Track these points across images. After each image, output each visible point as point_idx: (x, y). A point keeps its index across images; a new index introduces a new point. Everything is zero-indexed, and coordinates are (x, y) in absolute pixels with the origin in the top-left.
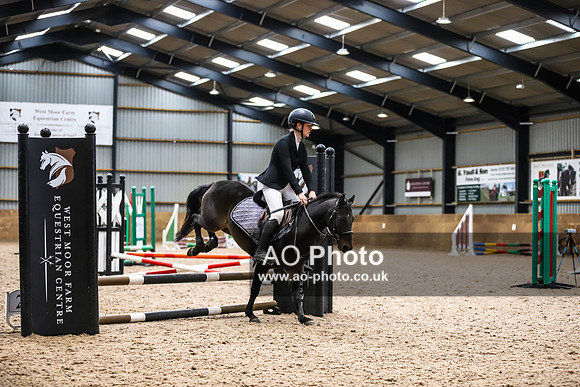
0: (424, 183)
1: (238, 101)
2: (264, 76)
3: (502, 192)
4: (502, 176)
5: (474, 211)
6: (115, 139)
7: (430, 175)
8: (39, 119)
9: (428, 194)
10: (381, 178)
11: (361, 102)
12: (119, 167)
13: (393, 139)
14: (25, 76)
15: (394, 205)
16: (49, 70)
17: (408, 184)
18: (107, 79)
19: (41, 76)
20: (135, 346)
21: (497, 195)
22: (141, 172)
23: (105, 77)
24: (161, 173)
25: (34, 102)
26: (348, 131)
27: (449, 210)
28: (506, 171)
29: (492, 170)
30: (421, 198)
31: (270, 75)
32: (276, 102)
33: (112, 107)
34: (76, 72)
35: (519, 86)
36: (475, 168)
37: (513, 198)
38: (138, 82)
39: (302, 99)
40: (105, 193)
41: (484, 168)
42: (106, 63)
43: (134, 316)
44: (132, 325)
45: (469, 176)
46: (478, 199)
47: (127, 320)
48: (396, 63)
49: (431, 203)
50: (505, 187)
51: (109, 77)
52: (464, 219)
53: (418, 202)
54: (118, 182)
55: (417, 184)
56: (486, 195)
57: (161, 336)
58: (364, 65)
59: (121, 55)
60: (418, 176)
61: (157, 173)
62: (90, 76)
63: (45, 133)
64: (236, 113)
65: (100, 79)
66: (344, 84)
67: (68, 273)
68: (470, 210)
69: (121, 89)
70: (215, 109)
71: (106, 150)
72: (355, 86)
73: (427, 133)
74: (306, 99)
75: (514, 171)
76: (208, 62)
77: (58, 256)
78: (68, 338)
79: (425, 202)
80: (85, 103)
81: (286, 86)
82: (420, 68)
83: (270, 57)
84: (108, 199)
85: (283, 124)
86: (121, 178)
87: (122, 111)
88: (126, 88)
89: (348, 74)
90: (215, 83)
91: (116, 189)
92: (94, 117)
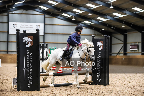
0: (136, 46)
1: (80, 22)
2: (88, 15)
6: (44, 33)
7: (137, 44)
8: (22, 27)
9: (137, 49)
10: (123, 45)
11: (117, 22)
12: (46, 41)
13: (126, 33)
14: (18, 15)
15: (127, 53)
16: (25, 13)
17: (131, 47)
18: (42, 16)
19: (22, 15)
20: (51, 94)
22: (52, 43)
23: (41, 15)
24: (58, 43)
25: (20, 22)
26: (113, 31)
27: (143, 54)
30: (135, 50)
31: (90, 14)
32: (92, 22)
33: (43, 24)
34: (33, 13)
38: (51, 17)
39: (99, 21)
40: (41, 49)
42: (41, 11)
43: (51, 85)
44: (50, 88)
47: (48, 86)
48: (127, 11)
49: (137, 52)
51: (43, 15)
53: (134, 52)
54: (46, 46)
55: (134, 46)
57: (58, 91)
58: (118, 11)
59: (46, 9)
60: (134, 44)
61: (57, 43)
62: (37, 15)
63: (25, 31)
66: (112, 17)
67: (31, 73)
69: (46, 19)
70: (74, 24)
71: (42, 36)
72: (115, 18)
73: (136, 31)
74: (101, 21)
76: (71, 10)
77: (28, 67)
78: (31, 92)
79: (136, 52)
80: (36, 23)
81: (95, 18)
82: (134, 12)
83: (90, 9)
84: (42, 51)
85: (94, 29)
86: (46, 44)
87: (46, 25)
88: (48, 18)
89: (113, 14)
90: (74, 17)
91: (45, 48)
92: (38, 27)
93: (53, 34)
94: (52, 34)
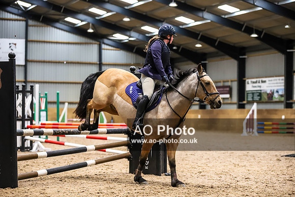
0: (225, 89)
1: (106, 37)
2: (122, 20)
3: (276, 95)
4: (276, 85)
5: (257, 107)
6: (26, 61)
7: (227, 84)
9: (228, 96)
11: (185, 37)
12: (29, 79)
13: (205, 60)
18: (21, 22)
21: (272, 97)
23: (20, 20)
24: (56, 83)
27: (241, 106)
28: (278, 81)
29: (269, 81)
30: (223, 99)
31: (126, 19)
32: (130, 37)
33: (23, 41)
35: (287, 26)
36: (258, 80)
37: (283, 99)
38: (41, 24)
39: (147, 35)
40: (20, 96)
41: (264, 79)
42: (20, 12)
45: (255, 85)
46: (260, 99)
48: (208, 12)
49: (229, 102)
50: (277, 92)
51: (22, 20)
52: (251, 112)
54: (30, 90)
55: (221, 89)
56: (265, 97)
58: (187, 13)
59: (30, 7)
60: (221, 84)
61: (54, 83)
62: (10, 20)
64: (105, 44)
65: (16, 22)
68: (255, 107)
69: (31, 29)
70: (91, 41)
71: (20, 68)
72: (181, 27)
73: (227, 57)
74: (149, 35)
75: (283, 81)
76: (86, 11)
79: (226, 101)
80: (7, 38)
81: (136, 27)
82: (223, 15)
83: (126, 8)
84: (22, 100)
85: (134, 51)
86: (31, 86)
87: (31, 43)
88: (34, 27)
89: (176, 19)
90: (91, 24)
91: (28, 94)
92: (13, 46)
93: (45, 63)
94: (43, 63)
